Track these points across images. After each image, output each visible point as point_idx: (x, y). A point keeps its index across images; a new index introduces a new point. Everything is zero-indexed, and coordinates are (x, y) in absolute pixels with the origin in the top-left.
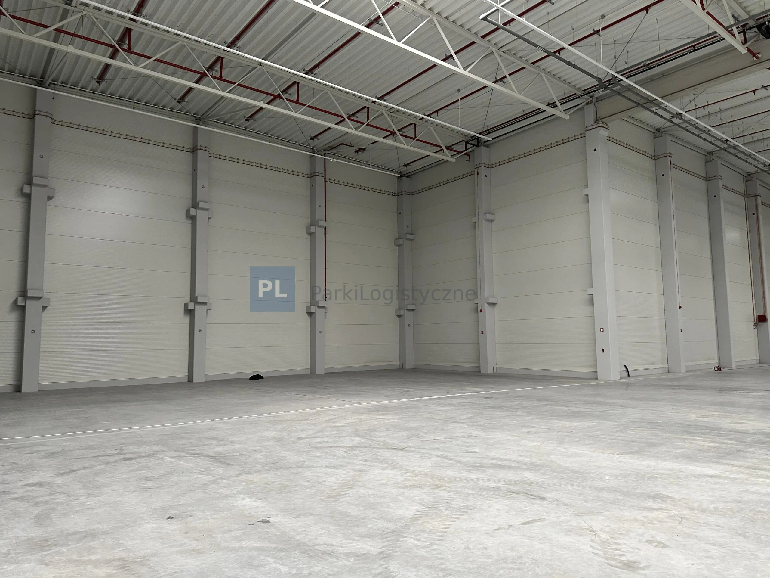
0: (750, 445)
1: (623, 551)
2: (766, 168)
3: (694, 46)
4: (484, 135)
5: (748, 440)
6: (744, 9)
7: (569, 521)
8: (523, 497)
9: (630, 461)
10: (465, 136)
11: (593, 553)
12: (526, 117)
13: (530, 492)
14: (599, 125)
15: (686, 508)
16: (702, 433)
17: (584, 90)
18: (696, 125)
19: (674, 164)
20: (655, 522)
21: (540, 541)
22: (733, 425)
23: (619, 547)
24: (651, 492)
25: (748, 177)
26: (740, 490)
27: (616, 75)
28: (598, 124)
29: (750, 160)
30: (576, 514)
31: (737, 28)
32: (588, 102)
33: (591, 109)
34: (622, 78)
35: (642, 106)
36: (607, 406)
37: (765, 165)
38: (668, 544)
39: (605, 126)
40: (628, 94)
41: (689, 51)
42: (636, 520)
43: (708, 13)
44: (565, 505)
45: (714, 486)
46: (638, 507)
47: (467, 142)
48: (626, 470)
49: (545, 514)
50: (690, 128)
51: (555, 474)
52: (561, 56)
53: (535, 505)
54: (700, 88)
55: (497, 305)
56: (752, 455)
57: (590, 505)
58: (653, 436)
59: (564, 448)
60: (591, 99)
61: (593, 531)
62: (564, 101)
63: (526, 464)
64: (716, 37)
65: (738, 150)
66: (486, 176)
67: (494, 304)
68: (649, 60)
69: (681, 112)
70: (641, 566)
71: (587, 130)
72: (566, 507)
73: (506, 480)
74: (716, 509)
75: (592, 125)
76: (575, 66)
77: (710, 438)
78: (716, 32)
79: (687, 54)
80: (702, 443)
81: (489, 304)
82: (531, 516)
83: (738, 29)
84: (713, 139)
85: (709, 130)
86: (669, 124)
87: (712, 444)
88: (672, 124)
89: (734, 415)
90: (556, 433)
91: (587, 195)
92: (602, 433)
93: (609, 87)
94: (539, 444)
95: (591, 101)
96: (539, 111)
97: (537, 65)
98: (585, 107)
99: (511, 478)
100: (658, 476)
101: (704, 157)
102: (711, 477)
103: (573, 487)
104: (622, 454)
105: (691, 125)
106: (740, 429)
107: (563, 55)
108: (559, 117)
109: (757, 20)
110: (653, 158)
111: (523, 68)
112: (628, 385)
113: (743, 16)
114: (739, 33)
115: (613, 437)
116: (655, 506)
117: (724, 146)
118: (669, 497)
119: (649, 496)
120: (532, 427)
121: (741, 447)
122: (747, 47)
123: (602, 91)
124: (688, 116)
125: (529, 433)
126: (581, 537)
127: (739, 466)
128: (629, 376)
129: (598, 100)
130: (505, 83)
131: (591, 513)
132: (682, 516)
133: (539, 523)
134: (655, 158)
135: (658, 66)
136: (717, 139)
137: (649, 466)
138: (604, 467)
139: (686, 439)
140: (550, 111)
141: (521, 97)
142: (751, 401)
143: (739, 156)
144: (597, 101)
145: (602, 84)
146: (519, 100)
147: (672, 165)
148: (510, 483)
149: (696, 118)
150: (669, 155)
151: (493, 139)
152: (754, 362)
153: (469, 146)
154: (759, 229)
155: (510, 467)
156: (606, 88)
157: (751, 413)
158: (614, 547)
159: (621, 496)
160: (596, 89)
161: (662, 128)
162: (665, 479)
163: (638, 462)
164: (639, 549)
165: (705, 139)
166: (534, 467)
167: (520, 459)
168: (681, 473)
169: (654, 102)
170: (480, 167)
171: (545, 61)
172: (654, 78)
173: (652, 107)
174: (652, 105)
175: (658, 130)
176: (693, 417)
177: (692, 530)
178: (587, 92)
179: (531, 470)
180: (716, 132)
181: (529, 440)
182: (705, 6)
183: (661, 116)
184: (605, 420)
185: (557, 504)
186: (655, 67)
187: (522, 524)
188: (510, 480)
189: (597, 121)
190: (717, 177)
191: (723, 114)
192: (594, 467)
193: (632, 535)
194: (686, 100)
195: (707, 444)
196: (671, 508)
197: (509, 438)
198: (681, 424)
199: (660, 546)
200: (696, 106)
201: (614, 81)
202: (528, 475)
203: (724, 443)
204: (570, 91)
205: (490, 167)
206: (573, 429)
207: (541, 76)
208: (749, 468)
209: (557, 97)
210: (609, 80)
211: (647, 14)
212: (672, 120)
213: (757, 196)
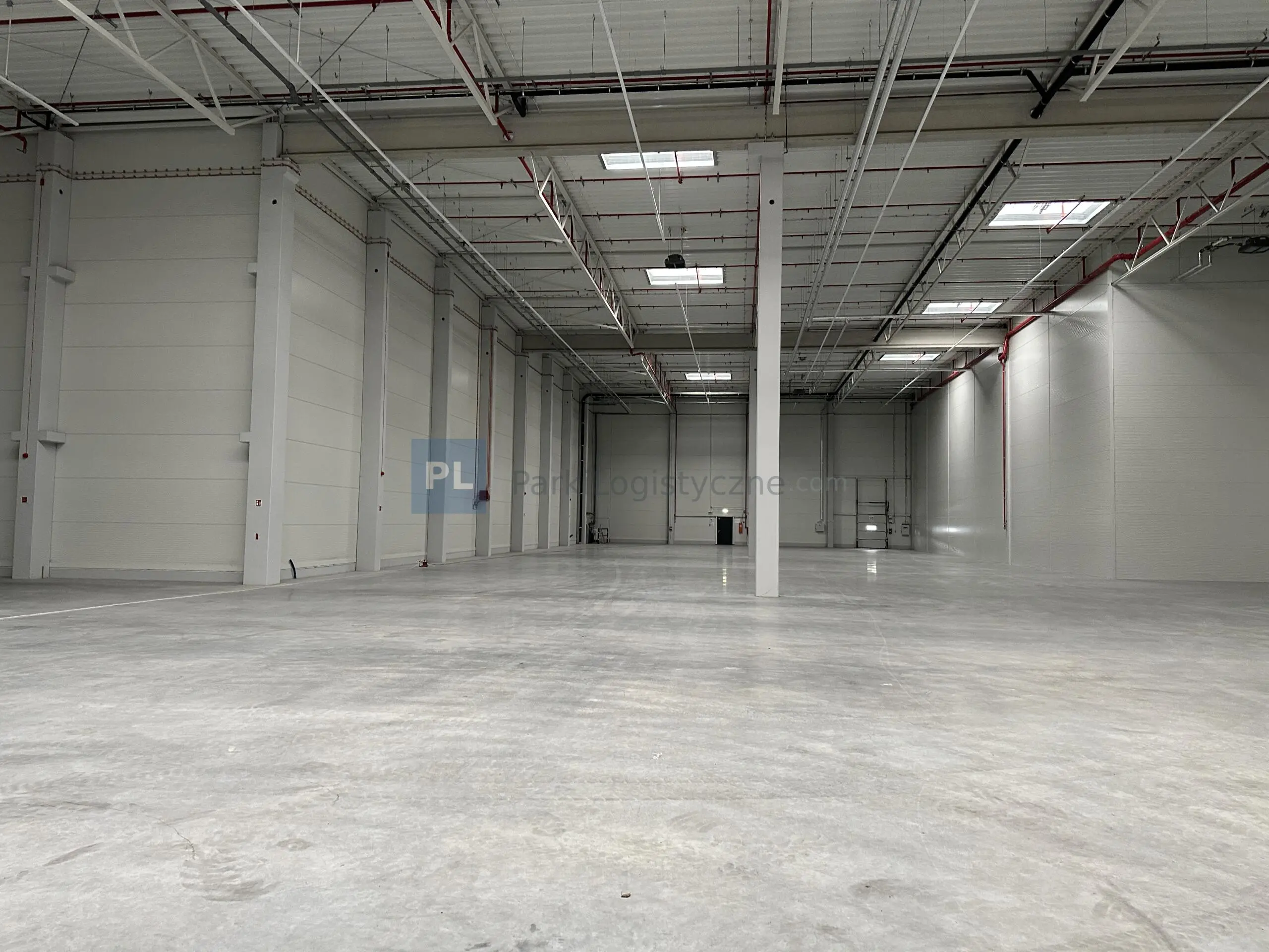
0: (446, 671)
1: (237, 870)
2: (506, 293)
3: (433, 89)
4: (63, 112)
5: (445, 663)
6: (500, 62)
7: (149, 838)
8: (63, 812)
9: (273, 716)
10: (19, 99)
11: (184, 885)
12: (153, 105)
13: (80, 798)
14: (285, 162)
15: (348, 777)
16: (387, 660)
17: (266, 96)
18: (427, 208)
19: (392, 258)
20: (297, 809)
21: (83, 889)
22: (431, 644)
23: (231, 864)
24: (299, 761)
25: (486, 301)
26: (424, 737)
27: (319, 89)
28: (283, 159)
29: (488, 278)
30: (164, 823)
31: (489, 86)
32: (271, 118)
33: (273, 130)
34: (327, 97)
35: (354, 153)
36: (250, 629)
37: (506, 290)
38: (311, 840)
39: (295, 168)
40: (335, 127)
41: (426, 94)
42: (268, 812)
43: (455, 47)
44: (146, 809)
45: (390, 738)
46: (274, 790)
47: (21, 113)
48: (265, 732)
49: (103, 835)
50: (419, 210)
51: (136, 757)
52: (228, 20)
53: (86, 822)
54: (436, 155)
55: (63, 448)
56: (446, 685)
57: (192, 802)
58: (316, 671)
59: (162, 708)
60: (275, 114)
61: (192, 846)
62: (228, 101)
63: (78, 747)
64: (462, 87)
65: (476, 260)
66: (61, 192)
67: (57, 445)
68: (371, 85)
69: (408, 181)
70: (263, 887)
71: (264, 165)
72: (146, 814)
73: (31, 784)
74: (388, 772)
75: (273, 159)
76: (251, 48)
77: (395, 666)
78: (462, 81)
79: (423, 97)
80: (384, 675)
81: (44, 443)
82: (72, 844)
83: (490, 88)
84: (448, 236)
85: (443, 221)
86: (390, 194)
87: (398, 675)
88: (394, 196)
89: (434, 629)
90: (151, 683)
91: (255, 275)
92: (235, 675)
93: (307, 104)
94: (113, 706)
95: (274, 117)
96: (178, 103)
97: (184, 19)
98: (265, 125)
99: (42, 779)
100: (314, 735)
101: (434, 259)
102: (389, 724)
103: (166, 776)
104: (262, 706)
105: (420, 205)
106: (437, 650)
107: (232, 18)
108: (217, 126)
109: (514, 85)
110: (364, 240)
111: (155, 13)
112: (291, 592)
113: (498, 73)
114: (491, 94)
115: (252, 680)
116: (301, 783)
117: (460, 249)
118: (324, 765)
119: (295, 769)
120: (105, 676)
121: (434, 676)
122: (498, 118)
123: (295, 108)
124: (417, 191)
125: (96, 688)
126: (167, 862)
127: (428, 703)
128: (295, 577)
129: (288, 120)
130: (116, 26)
131: (192, 815)
132: (339, 792)
133: (87, 854)
134: (367, 241)
135: (383, 99)
136: (452, 237)
137: (302, 720)
138: (229, 732)
139: (363, 671)
140: (200, 109)
141: (145, 64)
142: (457, 607)
143: (476, 268)
144: (285, 122)
145: (294, 96)
146: (141, 70)
147: (390, 259)
148: (39, 787)
149: (428, 198)
150: (387, 241)
151: (81, 125)
152: (470, 554)
153: (24, 122)
154: (491, 376)
155: (43, 758)
156: (302, 104)
157: (453, 625)
158: (223, 866)
159: (248, 776)
160: (285, 101)
161: (381, 197)
162: (324, 738)
163: (287, 716)
164: (264, 860)
165: (436, 233)
166: (94, 751)
167: (70, 738)
168: (348, 725)
169: (372, 152)
170: (49, 170)
171: (197, 18)
172: (376, 117)
173: (368, 160)
174: (368, 156)
175: (375, 199)
176: (379, 636)
177: (349, 811)
178: (269, 100)
179: (89, 756)
180: (450, 225)
181: (94, 701)
182: (452, 36)
183: (380, 179)
184: (244, 651)
185: (131, 813)
186: (377, 99)
187: (52, 863)
188: (39, 784)
189: (282, 154)
190: (448, 292)
191: (463, 203)
192: (210, 735)
193: (256, 839)
194: (418, 165)
195: (391, 675)
196: (326, 783)
197: (53, 701)
198: (360, 648)
199: (299, 846)
200: (429, 179)
201: (312, 97)
202: (81, 767)
203: (414, 672)
204: (241, 89)
205: (73, 176)
206: (185, 672)
207: (190, 41)
208: (440, 704)
209: (216, 91)
210: (308, 95)
211: (374, 11)
212: (395, 189)
213: (493, 329)
